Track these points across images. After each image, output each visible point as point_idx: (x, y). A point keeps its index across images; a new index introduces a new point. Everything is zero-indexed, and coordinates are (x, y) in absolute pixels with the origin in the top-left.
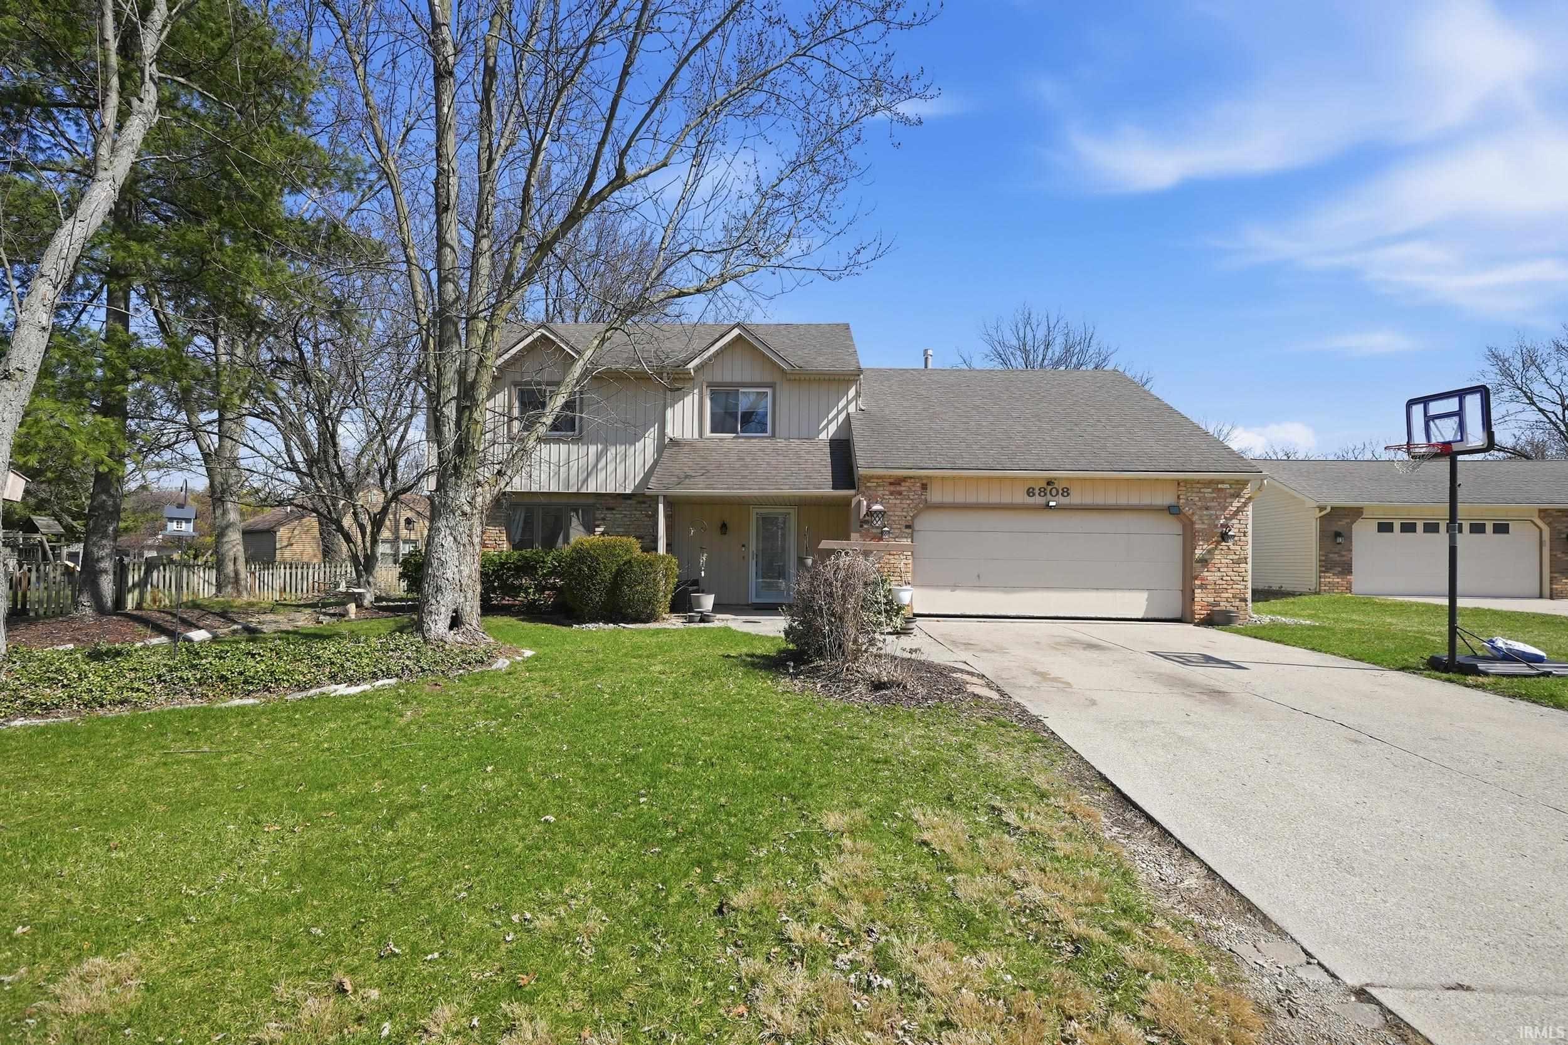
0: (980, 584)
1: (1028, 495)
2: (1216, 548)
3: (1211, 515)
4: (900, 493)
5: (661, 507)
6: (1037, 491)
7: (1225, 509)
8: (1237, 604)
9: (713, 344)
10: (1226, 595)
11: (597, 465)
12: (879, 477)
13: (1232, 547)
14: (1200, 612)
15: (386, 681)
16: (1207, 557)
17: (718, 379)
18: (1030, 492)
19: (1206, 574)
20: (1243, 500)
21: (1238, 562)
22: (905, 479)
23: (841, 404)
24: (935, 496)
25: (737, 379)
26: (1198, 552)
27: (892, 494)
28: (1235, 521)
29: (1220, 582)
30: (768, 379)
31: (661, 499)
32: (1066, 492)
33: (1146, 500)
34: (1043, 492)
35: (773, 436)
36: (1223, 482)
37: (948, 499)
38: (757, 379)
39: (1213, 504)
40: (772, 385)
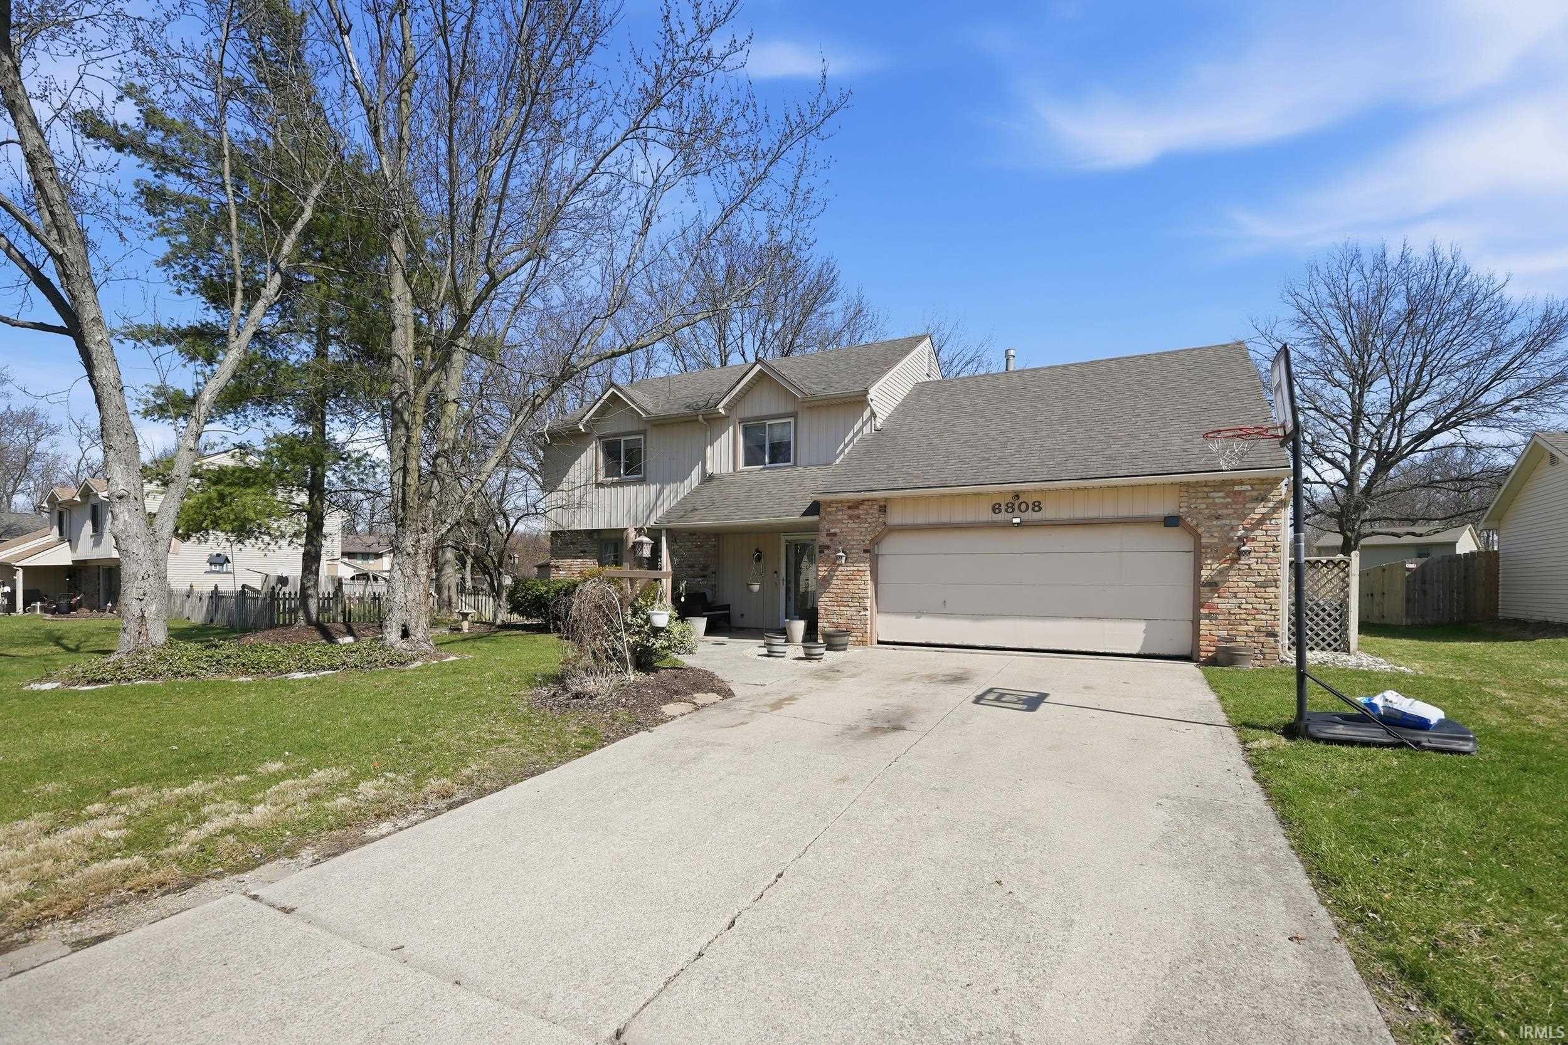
0: (945, 611)
1: (994, 511)
2: (1231, 568)
3: (1222, 526)
4: (858, 517)
5: (664, 539)
6: (1003, 508)
7: (1243, 517)
8: (1262, 639)
9: (738, 382)
10: (1246, 628)
11: (656, 503)
12: (837, 502)
13: (1254, 566)
14: (1207, 649)
15: (330, 672)
16: (1217, 579)
17: (748, 414)
18: (996, 509)
19: (1216, 600)
20: (1271, 505)
21: (1264, 585)
22: (863, 502)
23: (856, 428)
24: (895, 517)
25: (765, 413)
26: (1205, 573)
27: (850, 517)
28: (1258, 533)
29: (1237, 611)
30: (790, 409)
31: (664, 532)
32: (1037, 506)
33: (1138, 511)
34: (1010, 508)
35: (795, 464)
36: (1241, 483)
37: (909, 520)
38: (782, 411)
39: (1225, 512)
40: (794, 415)
